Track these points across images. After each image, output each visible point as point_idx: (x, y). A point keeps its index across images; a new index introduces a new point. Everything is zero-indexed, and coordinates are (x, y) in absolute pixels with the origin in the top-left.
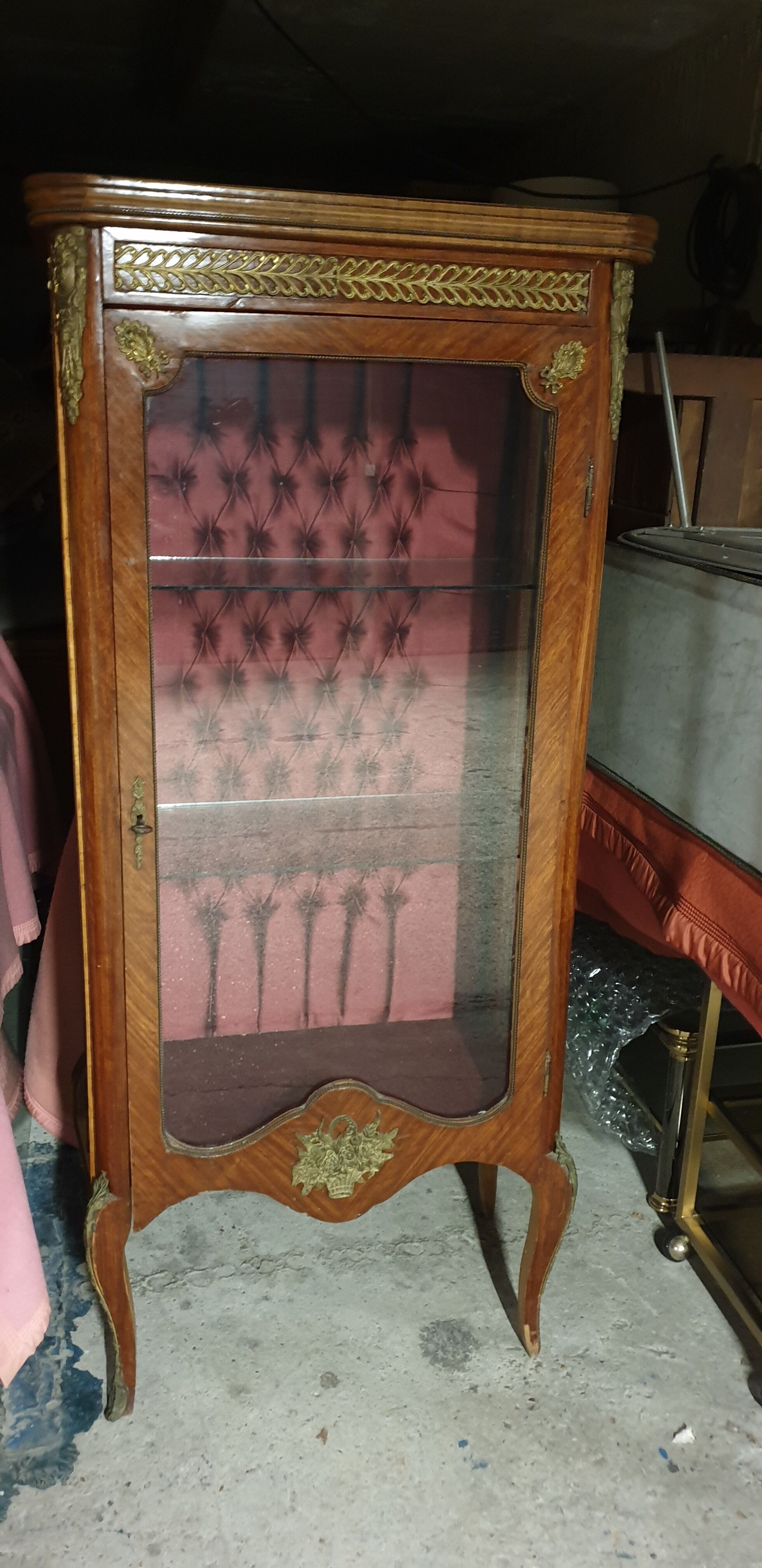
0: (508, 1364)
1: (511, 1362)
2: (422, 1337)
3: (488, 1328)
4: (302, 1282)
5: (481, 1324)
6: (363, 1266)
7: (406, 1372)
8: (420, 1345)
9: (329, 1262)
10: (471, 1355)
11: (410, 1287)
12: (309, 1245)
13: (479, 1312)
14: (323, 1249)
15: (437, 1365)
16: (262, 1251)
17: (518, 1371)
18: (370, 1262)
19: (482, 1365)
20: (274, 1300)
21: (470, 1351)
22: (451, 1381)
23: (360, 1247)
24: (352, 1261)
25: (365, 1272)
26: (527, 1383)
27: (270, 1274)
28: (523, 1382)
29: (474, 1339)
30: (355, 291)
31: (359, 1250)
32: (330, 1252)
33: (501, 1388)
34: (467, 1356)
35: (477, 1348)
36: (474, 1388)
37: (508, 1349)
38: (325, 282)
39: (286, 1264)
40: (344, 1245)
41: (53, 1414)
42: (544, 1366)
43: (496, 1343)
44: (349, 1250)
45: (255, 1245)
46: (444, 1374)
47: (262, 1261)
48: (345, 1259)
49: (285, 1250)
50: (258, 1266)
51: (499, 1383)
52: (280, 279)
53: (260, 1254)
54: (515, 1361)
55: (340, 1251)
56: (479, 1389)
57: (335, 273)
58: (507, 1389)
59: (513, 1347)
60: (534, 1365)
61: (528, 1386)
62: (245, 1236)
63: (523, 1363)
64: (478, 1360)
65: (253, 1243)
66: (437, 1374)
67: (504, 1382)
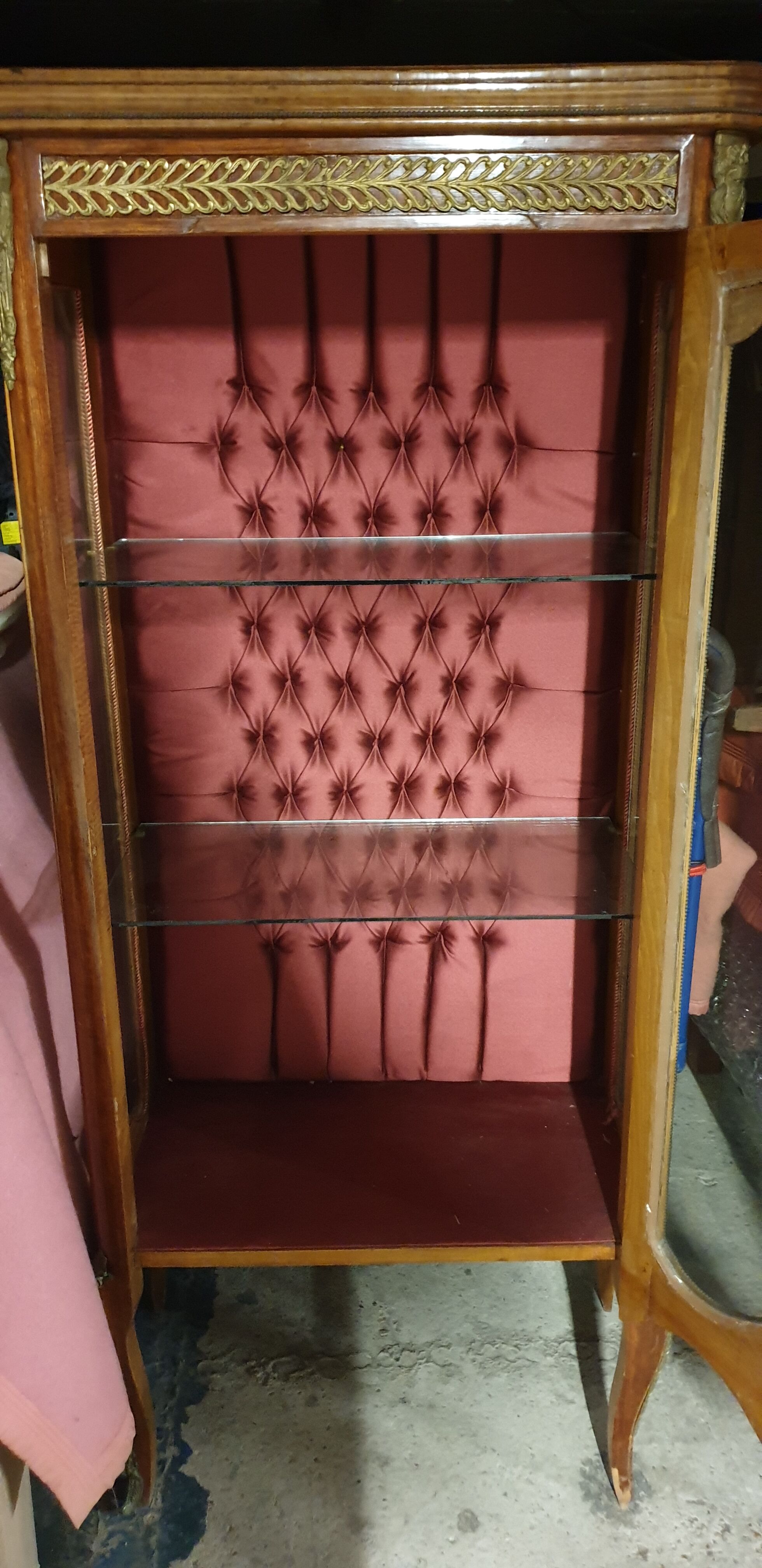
0: (687, 1523)
1: (692, 1521)
2: (583, 1473)
3: (664, 1468)
4: (446, 1383)
5: (656, 1463)
6: (519, 1368)
7: (560, 1521)
8: (580, 1484)
9: (479, 1359)
10: (642, 1505)
11: (572, 1402)
12: (458, 1334)
13: (654, 1445)
14: (474, 1341)
15: (599, 1514)
16: (404, 1339)
17: (700, 1536)
18: (527, 1363)
19: (654, 1521)
20: (413, 1404)
21: (641, 1499)
22: (616, 1539)
23: (518, 1342)
24: (507, 1360)
25: (521, 1376)
26: (710, 1554)
27: (411, 1367)
28: (705, 1551)
29: (646, 1481)
31: (516, 1346)
32: (483, 1345)
33: (677, 1558)
34: (636, 1506)
35: (650, 1496)
36: (643, 1554)
37: (688, 1502)
39: (430, 1357)
40: (499, 1338)
41: (150, 1531)
42: (733, 1531)
43: (673, 1491)
44: (504, 1346)
45: (397, 1330)
46: (608, 1529)
47: (403, 1350)
48: (498, 1357)
49: (430, 1338)
50: (398, 1356)
51: (674, 1549)
53: (401, 1341)
54: (696, 1519)
55: (493, 1345)
56: (649, 1554)
58: (684, 1559)
59: (695, 1499)
60: (721, 1529)
61: (711, 1558)
62: (387, 1316)
63: (706, 1524)
64: (651, 1513)
65: (395, 1326)
66: (598, 1528)
67: (681, 1550)
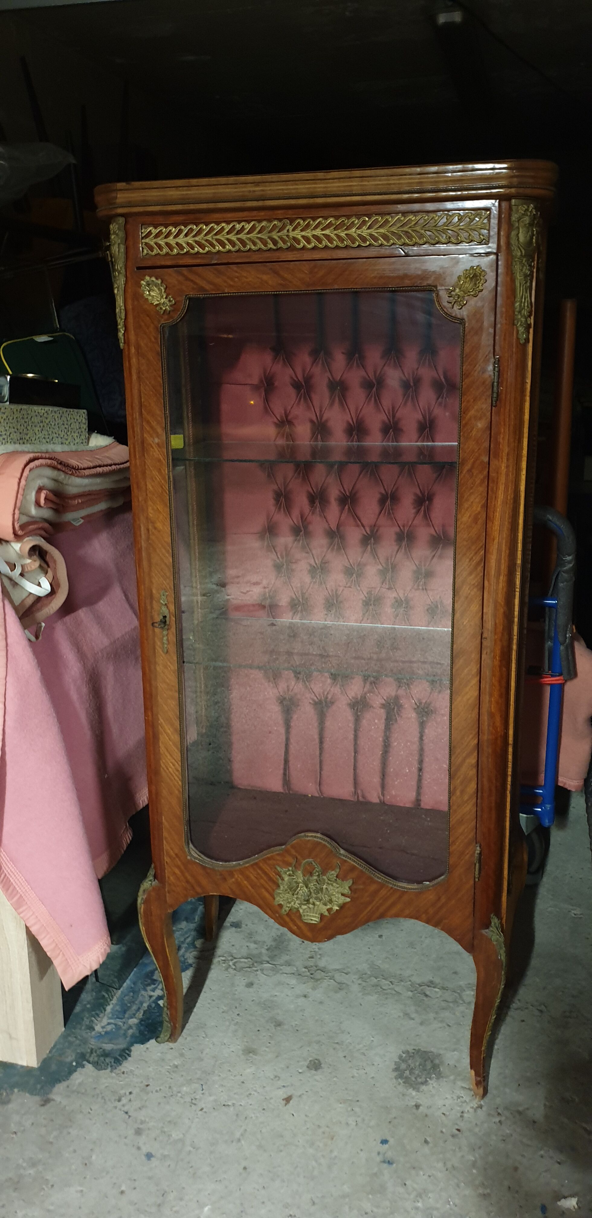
0: (455, 1098)
1: (459, 1097)
2: (400, 1057)
3: (455, 1066)
4: (336, 992)
5: (452, 1063)
6: (387, 994)
7: (373, 1078)
8: (396, 1062)
9: (364, 984)
10: (430, 1082)
11: (413, 1019)
12: (357, 969)
13: (455, 1052)
14: (366, 974)
15: (399, 1080)
16: (322, 964)
17: (460, 1106)
18: (394, 992)
19: (434, 1092)
20: (310, 999)
21: (430, 1078)
22: (403, 1095)
23: (393, 980)
24: (381, 988)
25: (386, 998)
26: (461, 1116)
27: (317, 980)
28: (459, 1115)
29: (440, 1070)
30: (303, 242)
31: (391, 982)
32: (370, 977)
33: (439, 1113)
34: (426, 1081)
35: (438, 1079)
36: (417, 1106)
37: (462, 1087)
38: (281, 238)
39: (333, 977)
40: (382, 976)
41: (130, 1027)
42: (484, 1109)
43: (455, 1079)
44: (384, 980)
45: (319, 958)
46: (401, 1089)
47: (317, 970)
48: (377, 986)
49: (337, 967)
50: (313, 972)
51: (439, 1108)
52: (250, 239)
53: (319, 965)
54: (463, 1097)
55: (376, 978)
56: (421, 1107)
57: (288, 231)
58: (443, 1116)
59: (467, 1087)
60: (476, 1105)
61: (461, 1119)
62: (317, 950)
63: (467, 1101)
64: (433, 1087)
65: (319, 956)
66: (395, 1087)
67: (443, 1110)
